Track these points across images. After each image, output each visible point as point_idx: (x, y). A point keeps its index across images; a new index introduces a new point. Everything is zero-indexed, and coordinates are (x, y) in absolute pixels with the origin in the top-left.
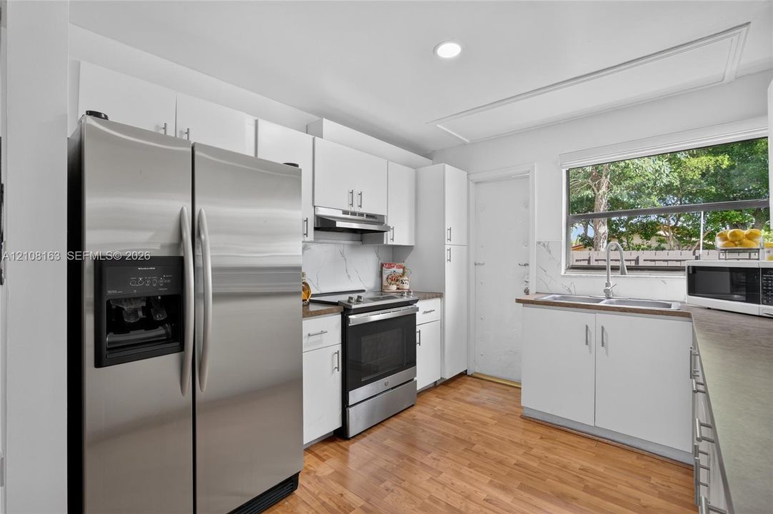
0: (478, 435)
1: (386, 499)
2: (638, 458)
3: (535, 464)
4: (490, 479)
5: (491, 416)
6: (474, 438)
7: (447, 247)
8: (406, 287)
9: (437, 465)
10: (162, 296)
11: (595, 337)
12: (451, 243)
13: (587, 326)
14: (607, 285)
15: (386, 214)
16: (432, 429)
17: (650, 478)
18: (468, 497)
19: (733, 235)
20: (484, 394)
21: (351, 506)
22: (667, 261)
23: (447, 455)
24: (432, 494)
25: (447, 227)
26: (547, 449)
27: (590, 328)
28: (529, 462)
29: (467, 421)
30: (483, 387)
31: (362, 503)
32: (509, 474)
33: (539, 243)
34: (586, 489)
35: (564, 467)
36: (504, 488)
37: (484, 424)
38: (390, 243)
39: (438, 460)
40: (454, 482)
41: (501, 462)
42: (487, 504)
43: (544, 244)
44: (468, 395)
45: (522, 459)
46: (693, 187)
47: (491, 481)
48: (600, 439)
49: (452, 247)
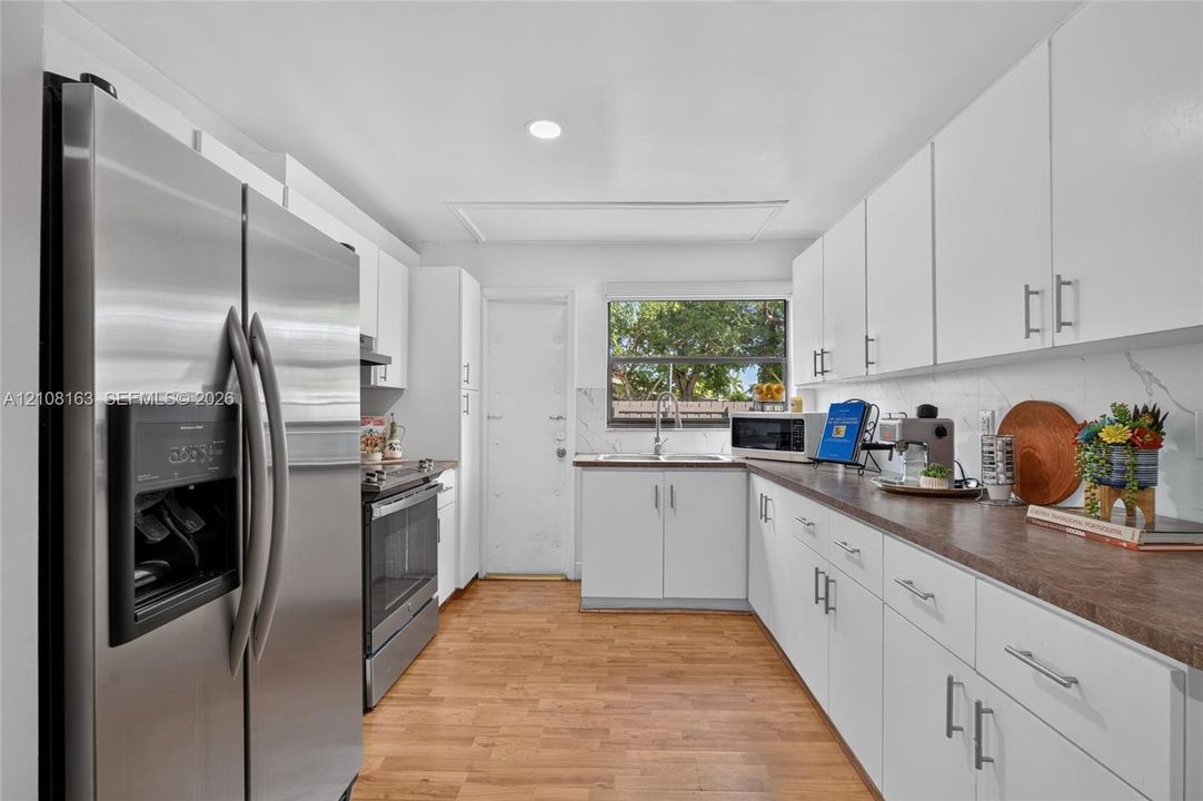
0: (548, 646)
1: (493, 757)
2: (706, 619)
3: (626, 655)
4: (595, 685)
5: (545, 620)
6: (546, 651)
7: (464, 393)
8: (398, 454)
9: (526, 694)
10: (195, 485)
11: (665, 497)
12: (469, 386)
13: (657, 487)
14: (657, 440)
15: (374, 336)
16: (484, 656)
17: (723, 633)
18: (587, 712)
19: (768, 388)
20: (517, 598)
21: (453, 787)
22: (698, 413)
23: (529, 679)
24: (546, 726)
25: (464, 363)
26: (628, 636)
27: (660, 490)
28: (621, 655)
29: (522, 634)
30: (511, 590)
31: (466, 775)
32: (611, 674)
33: (580, 390)
34: (685, 660)
35: (654, 647)
36: (617, 689)
37: (547, 631)
38: (381, 383)
39: (523, 688)
40: (560, 704)
41: (593, 665)
42: (610, 711)
43: (585, 393)
44: (498, 603)
45: (613, 654)
46: (647, 329)
47: (597, 688)
48: (668, 611)
49: (470, 393)
